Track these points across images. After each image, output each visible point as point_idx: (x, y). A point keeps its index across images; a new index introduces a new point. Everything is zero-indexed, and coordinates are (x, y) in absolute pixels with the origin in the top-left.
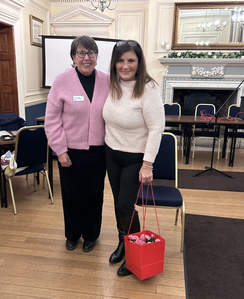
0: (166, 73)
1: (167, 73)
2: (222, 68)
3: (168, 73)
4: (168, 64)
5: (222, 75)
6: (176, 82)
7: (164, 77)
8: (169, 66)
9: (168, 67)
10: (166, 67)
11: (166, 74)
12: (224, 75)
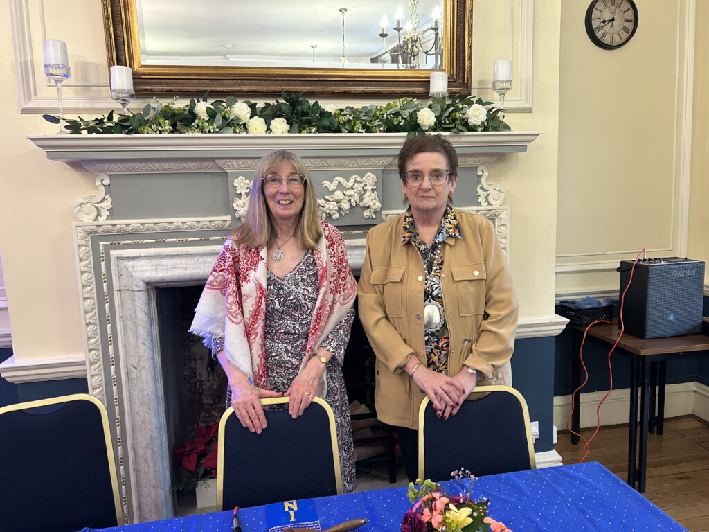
0: (99, 214)
1: (105, 213)
2: (370, 179)
3: (112, 214)
4: (100, 166)
5: (376, 212)
6: (161, 257)
7: (95, 236)
8: (109, 176)
9: (107, 182)
10: (98, 183)
11: (102, 220)
12: (382, 209)
